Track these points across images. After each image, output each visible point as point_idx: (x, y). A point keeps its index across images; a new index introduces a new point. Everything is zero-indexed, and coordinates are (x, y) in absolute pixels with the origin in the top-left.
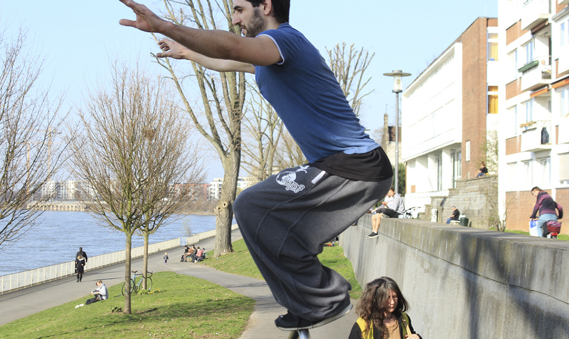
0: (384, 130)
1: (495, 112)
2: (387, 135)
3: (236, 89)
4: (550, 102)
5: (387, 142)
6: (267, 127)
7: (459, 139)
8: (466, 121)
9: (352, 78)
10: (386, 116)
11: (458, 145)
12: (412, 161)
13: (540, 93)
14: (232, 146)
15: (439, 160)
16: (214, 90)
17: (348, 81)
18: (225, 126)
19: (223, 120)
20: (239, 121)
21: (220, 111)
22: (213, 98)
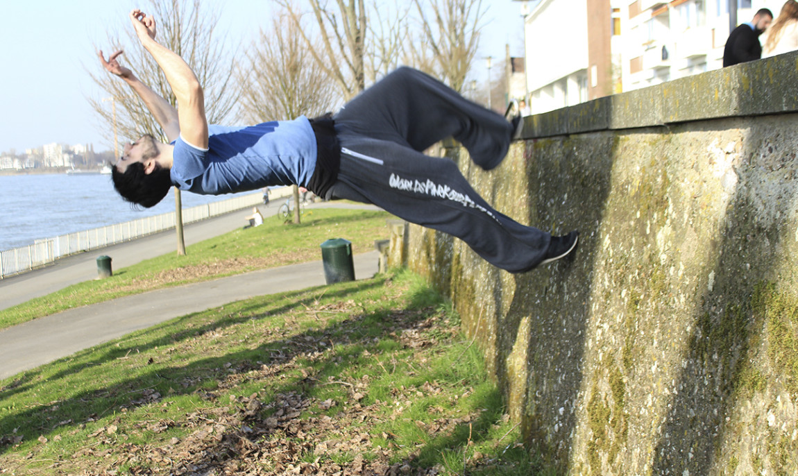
0: (506, 61)
1: (619, 34)
2: (510, 67)
3: (356, 24)
4: (668, 21)
5: (510, 74)
6: (380, 65)
7: (585, 65)
8: (592, 46)
9: (470, 7)
10: (507, 46)
11: (583, 71)
12: (537, 92)
13: (660, 12)
14: (356, 82)
15: (564, 88)
16: (335, 26)
17: (466, 11)
18: (348, 62)
19: (345, 57)
20: (361, 56)
21: (342, 47)
22: (334, 34)
